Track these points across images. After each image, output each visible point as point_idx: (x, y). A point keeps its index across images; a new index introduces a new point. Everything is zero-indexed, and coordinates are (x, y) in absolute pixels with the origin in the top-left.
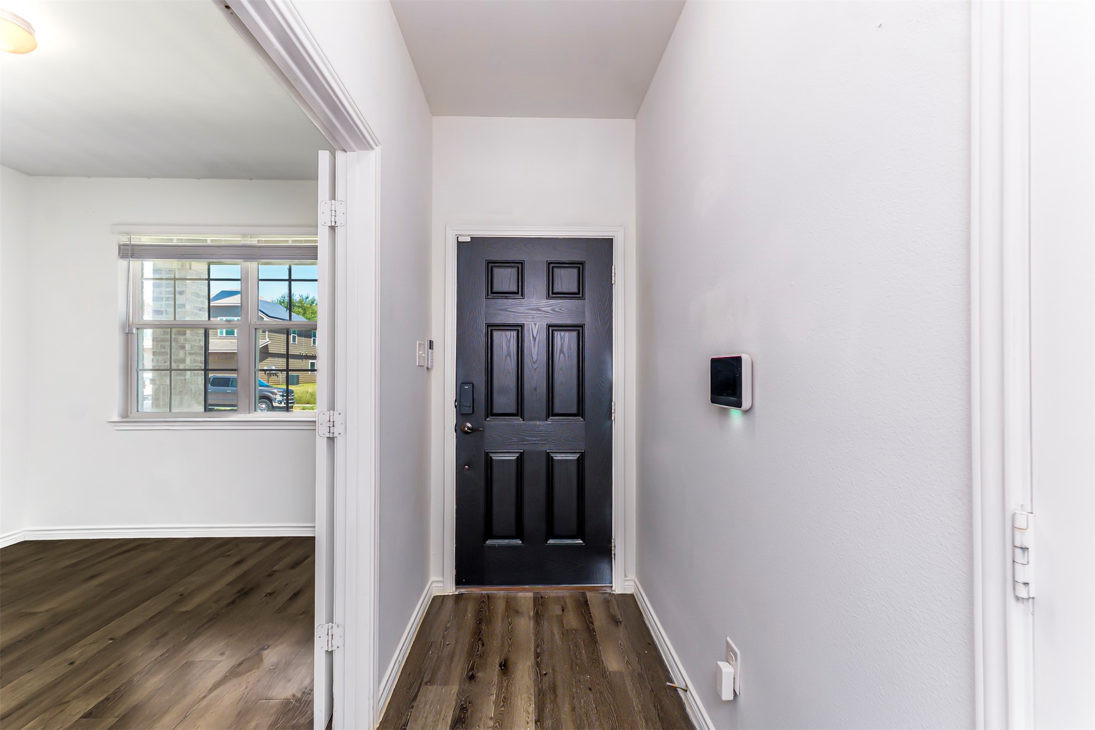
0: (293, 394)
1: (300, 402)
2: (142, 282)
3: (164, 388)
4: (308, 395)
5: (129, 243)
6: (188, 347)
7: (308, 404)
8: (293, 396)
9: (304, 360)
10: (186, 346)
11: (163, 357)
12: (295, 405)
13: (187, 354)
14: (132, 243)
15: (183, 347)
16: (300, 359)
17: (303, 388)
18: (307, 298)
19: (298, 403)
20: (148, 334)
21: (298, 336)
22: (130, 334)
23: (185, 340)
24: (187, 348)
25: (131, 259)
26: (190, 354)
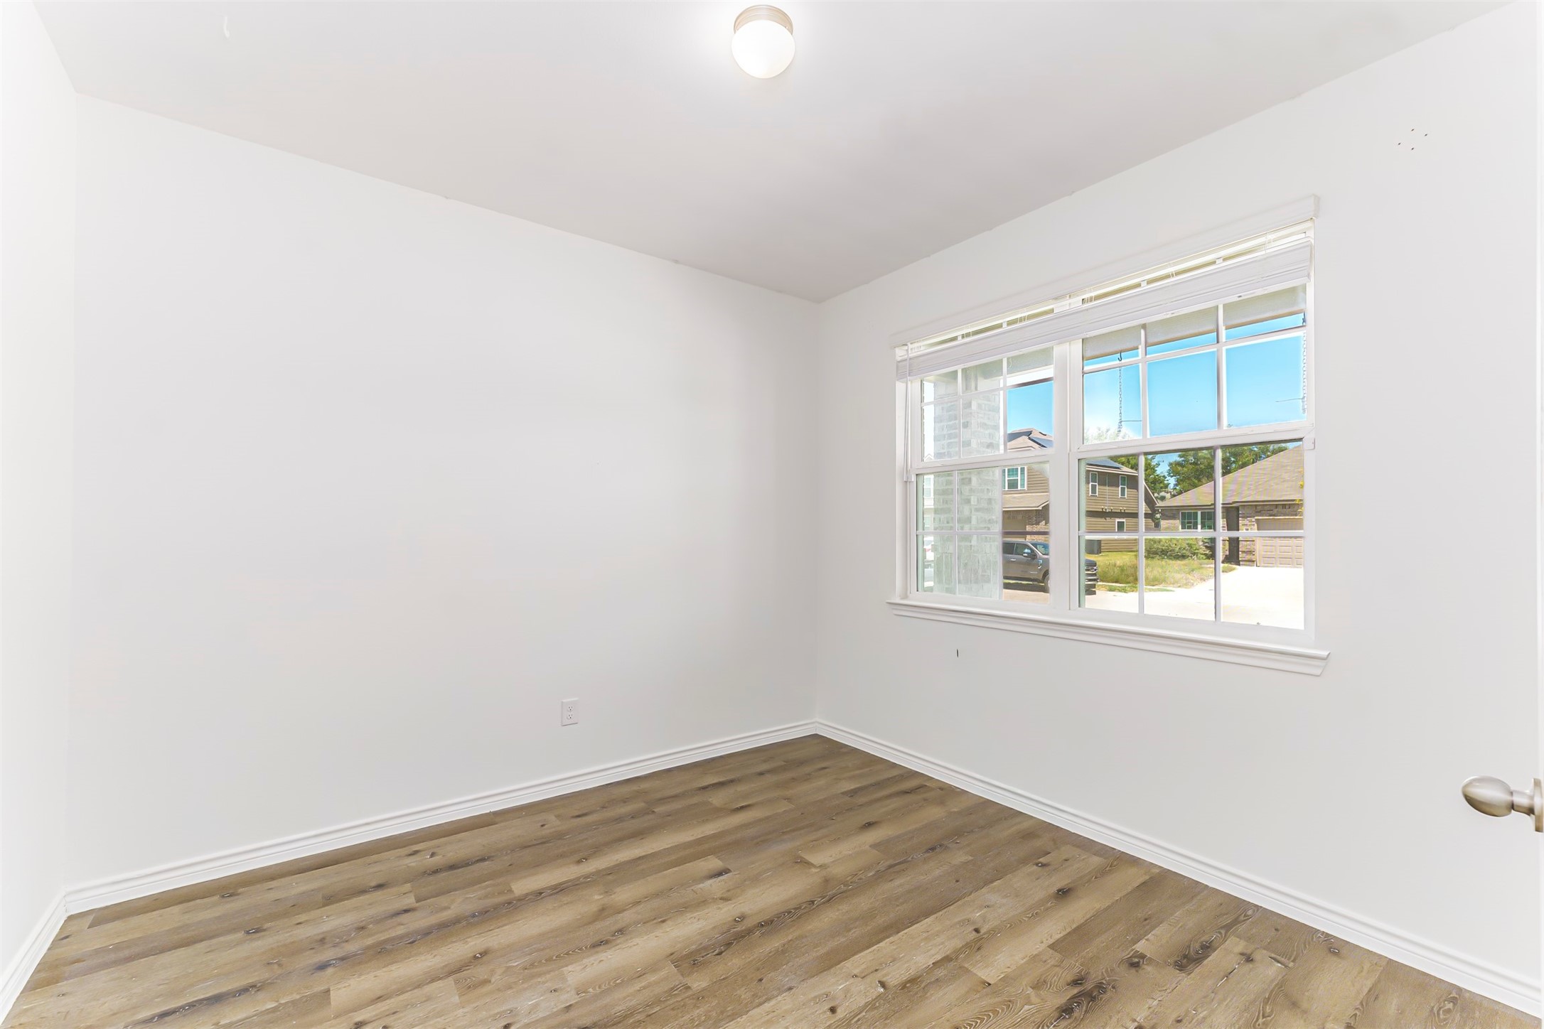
0: (1095, 568)
1: (1105, 579)
2: (922, 410)
3: (946, 557)
4: (1117, 570)
5: (906, 356)
6: (973, 500)
7: (1116, 582)
8: (1095, 570)
9: (1108, 519)
10: (972, 499)
11: (946, 516)
12: (1099, 583)
13: (973, 511)
14: (910, 355)
15: (968, 501)
16: (1101, 517)
17: (1107, 558)
18: (1108, 431)
19: (1102, 581)
20: (929, 483)
21: (1099, 485)
22: (908, 483)
23: (971, 490)
24: (972, 503)
25: (908, 378)
26: (977, 510)
